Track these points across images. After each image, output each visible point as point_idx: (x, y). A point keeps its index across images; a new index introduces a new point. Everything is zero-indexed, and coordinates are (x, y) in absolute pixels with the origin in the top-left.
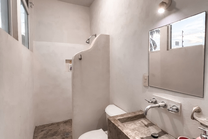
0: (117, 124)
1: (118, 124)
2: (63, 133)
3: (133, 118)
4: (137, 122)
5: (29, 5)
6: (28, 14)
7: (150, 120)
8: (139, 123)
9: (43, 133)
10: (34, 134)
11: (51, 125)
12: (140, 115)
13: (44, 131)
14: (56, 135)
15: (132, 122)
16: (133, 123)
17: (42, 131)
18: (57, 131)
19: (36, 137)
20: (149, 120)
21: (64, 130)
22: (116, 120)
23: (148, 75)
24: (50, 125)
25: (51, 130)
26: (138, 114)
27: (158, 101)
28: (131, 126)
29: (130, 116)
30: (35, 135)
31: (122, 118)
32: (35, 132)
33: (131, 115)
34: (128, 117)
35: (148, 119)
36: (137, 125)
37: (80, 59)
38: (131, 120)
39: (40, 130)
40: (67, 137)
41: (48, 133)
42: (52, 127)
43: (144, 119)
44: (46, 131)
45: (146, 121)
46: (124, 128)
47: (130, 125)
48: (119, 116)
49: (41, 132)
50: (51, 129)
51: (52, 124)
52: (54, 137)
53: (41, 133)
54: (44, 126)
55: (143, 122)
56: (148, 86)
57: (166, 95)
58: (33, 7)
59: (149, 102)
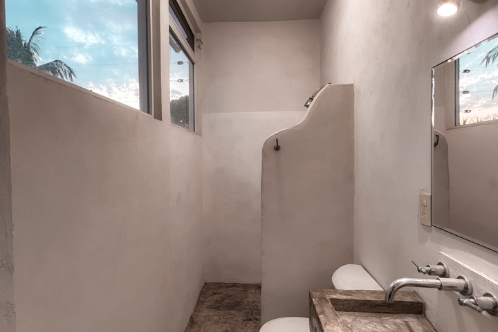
0: (321, 307)
1: (325, 308)
2: (250, 309)
3: (379, 305)
4: (392, 320)
5: (196, 44)
6: (193, 64)
7: (434, 325)
8: (395, 324)
9: (215, 297)
10: (200, 295)
11: (232, 286)
12: (403, 302)
13: (218, 295)
14: (237, 308)
15: (374, 315)
16: (375, 319)
17: (215, 294)
18: (240, 302)
19: (202, 302)
20: (432, 325)
21: (254, 302)
22: (325, 298)
23: (430, 195)
24: (230, 285)
25: (231, 296)
26: (399, 300)
27: (451, 271)
28: (366, 324)
29: (369, 298)
30: (201, 299)
31: (344, 297)
32: (202, 293)
33: (375, 298)
34: (363, 299)
35: (430, 320)
36: (385, 327)
37: (277, 148)
38: (374, 310)
39: (211, 292)
40: (256, 319)
41: (223, 300)
42: (232, 290)
43: (418, 318)
44: (221, 295)
45: (423, 324)
46: (332, 321)
47: (364, 321)
48: (340, 293)
49: (212, 295)
50: (231, 294)
51: (235, 285)
52: (233, 312)
53: (210, 298)
54: (219, 285)
55: (411, 324)
56: (430, 225)
57: (473, 256)
58: (202, 48)
59: (419, 271)
